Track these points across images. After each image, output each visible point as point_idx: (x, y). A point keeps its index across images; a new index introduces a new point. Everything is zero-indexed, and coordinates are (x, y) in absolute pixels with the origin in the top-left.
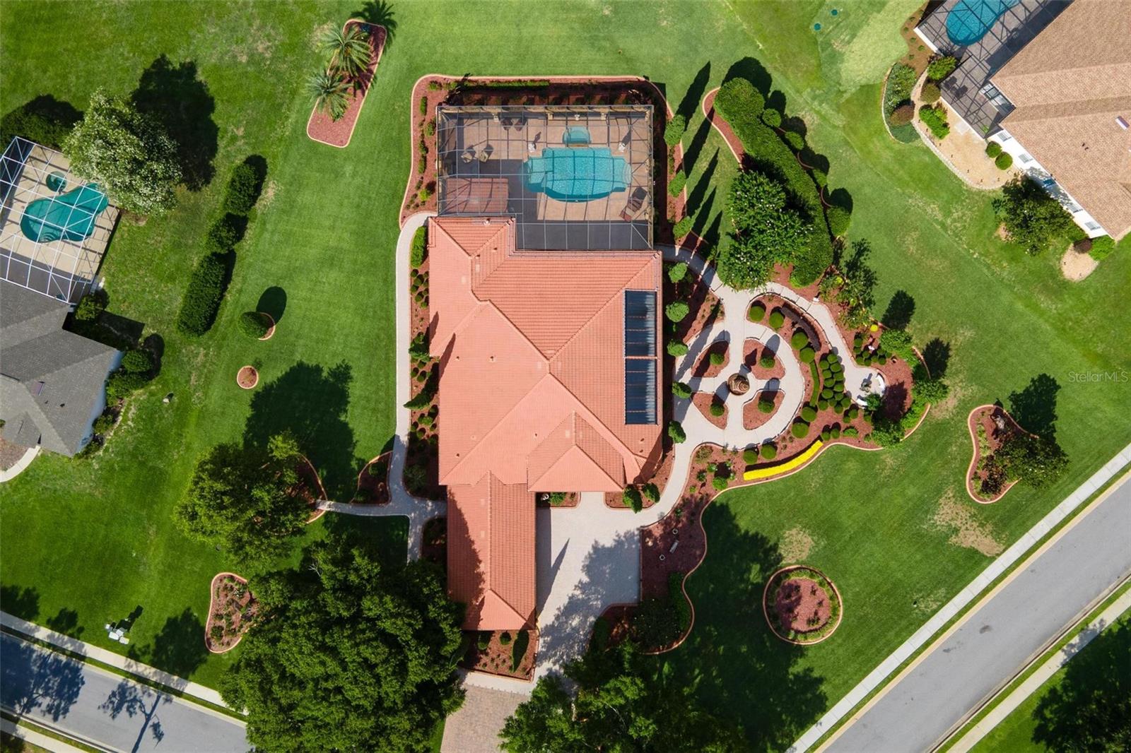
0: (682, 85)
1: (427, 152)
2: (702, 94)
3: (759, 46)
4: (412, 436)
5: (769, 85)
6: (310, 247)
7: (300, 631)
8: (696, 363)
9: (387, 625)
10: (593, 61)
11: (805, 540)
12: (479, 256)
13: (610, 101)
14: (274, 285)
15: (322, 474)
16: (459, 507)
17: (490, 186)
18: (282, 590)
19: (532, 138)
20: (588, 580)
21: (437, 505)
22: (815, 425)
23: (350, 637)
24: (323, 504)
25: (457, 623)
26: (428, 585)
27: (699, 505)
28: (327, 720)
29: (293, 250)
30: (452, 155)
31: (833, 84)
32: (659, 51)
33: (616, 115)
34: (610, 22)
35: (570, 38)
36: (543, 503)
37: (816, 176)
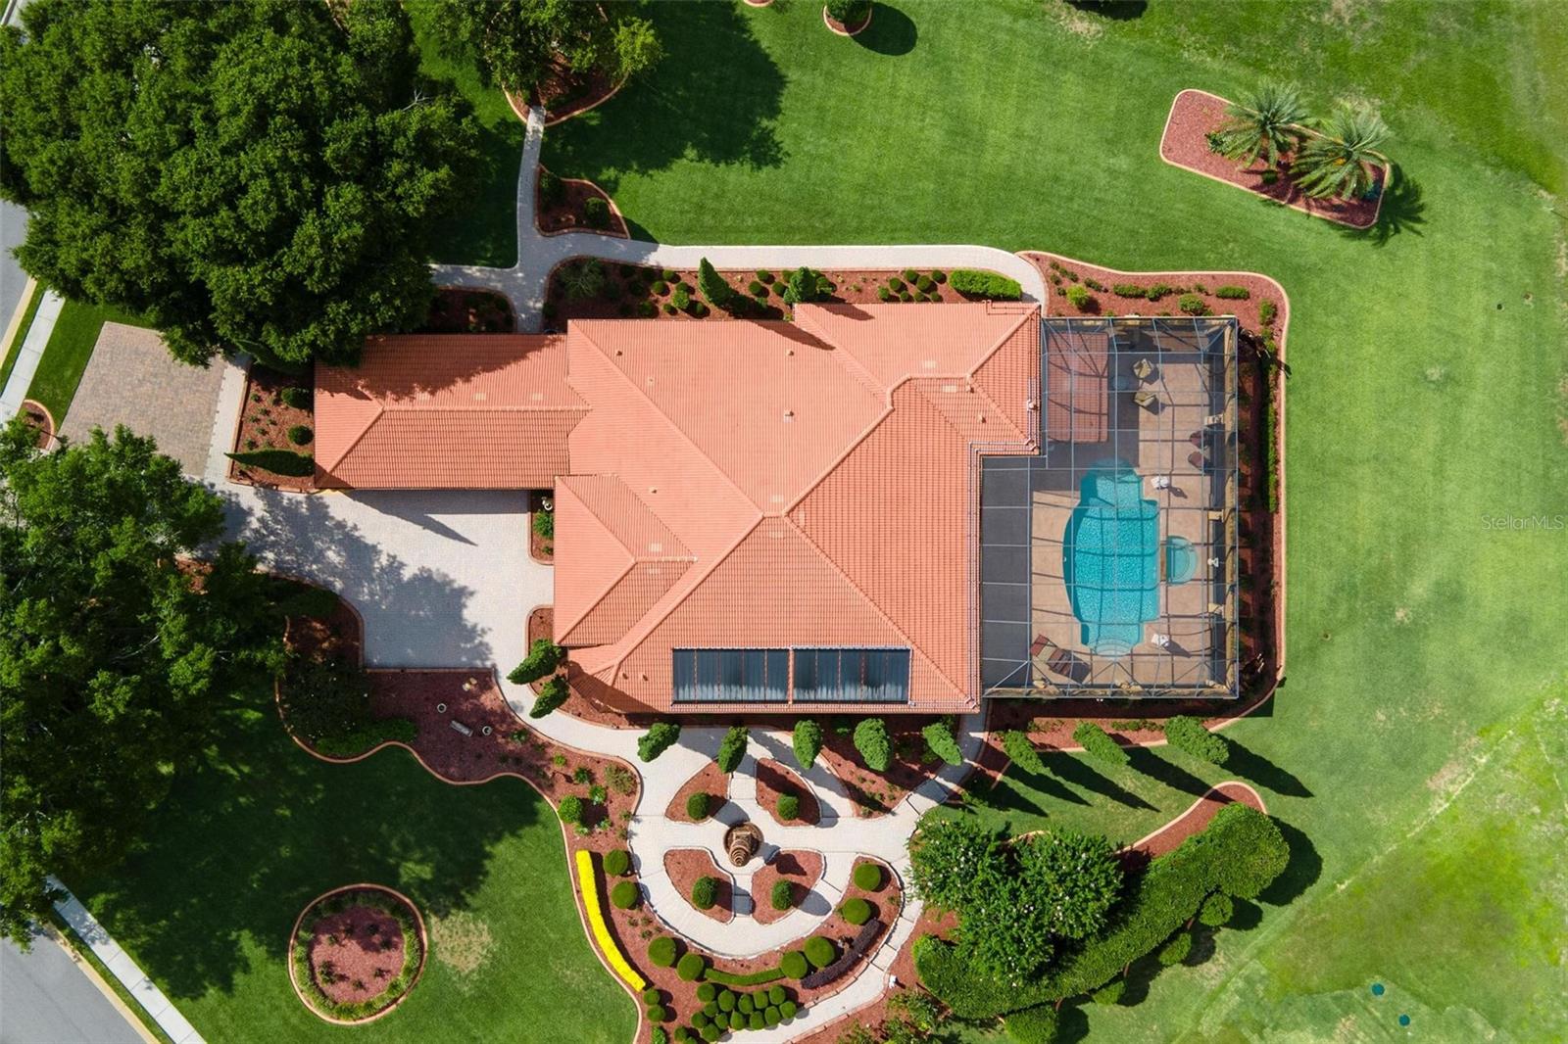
0: (1270, 747)
1: (1151, 300)
2: (1256, 782)
3: (1343, 883)
4: (655, 274)
5: (1272, 902)
6: (984, 96)
7: (295, 71)
8: (782, 768)
9: (309, 227)
10: (1312, 588)
11: (471, 958)
12: (972, 391)
13: (1244, 623)
14: (920, 33)
15: (592, 118)
16: (531, 355)
17: (1095, 409)
18: (374, 41)
19: (1177, 482)
20: (405, 579)
21: (534, 315)
22: (672, 978)
23: (284, 160)
24: (539, 119)
25: (318, 353)
26: (387, 301)
27: (538, 773)
28: (131, 118)
29: (980, 64)
30: (1148, 344)
31: (1277, 1015)
32: (1330, 705)
33: (1218, 630)
34: (1381, 620)
35: (1354, 550)
36: (536, 500)
37: (1112, 987)
